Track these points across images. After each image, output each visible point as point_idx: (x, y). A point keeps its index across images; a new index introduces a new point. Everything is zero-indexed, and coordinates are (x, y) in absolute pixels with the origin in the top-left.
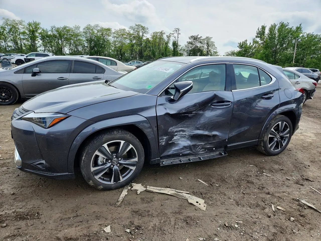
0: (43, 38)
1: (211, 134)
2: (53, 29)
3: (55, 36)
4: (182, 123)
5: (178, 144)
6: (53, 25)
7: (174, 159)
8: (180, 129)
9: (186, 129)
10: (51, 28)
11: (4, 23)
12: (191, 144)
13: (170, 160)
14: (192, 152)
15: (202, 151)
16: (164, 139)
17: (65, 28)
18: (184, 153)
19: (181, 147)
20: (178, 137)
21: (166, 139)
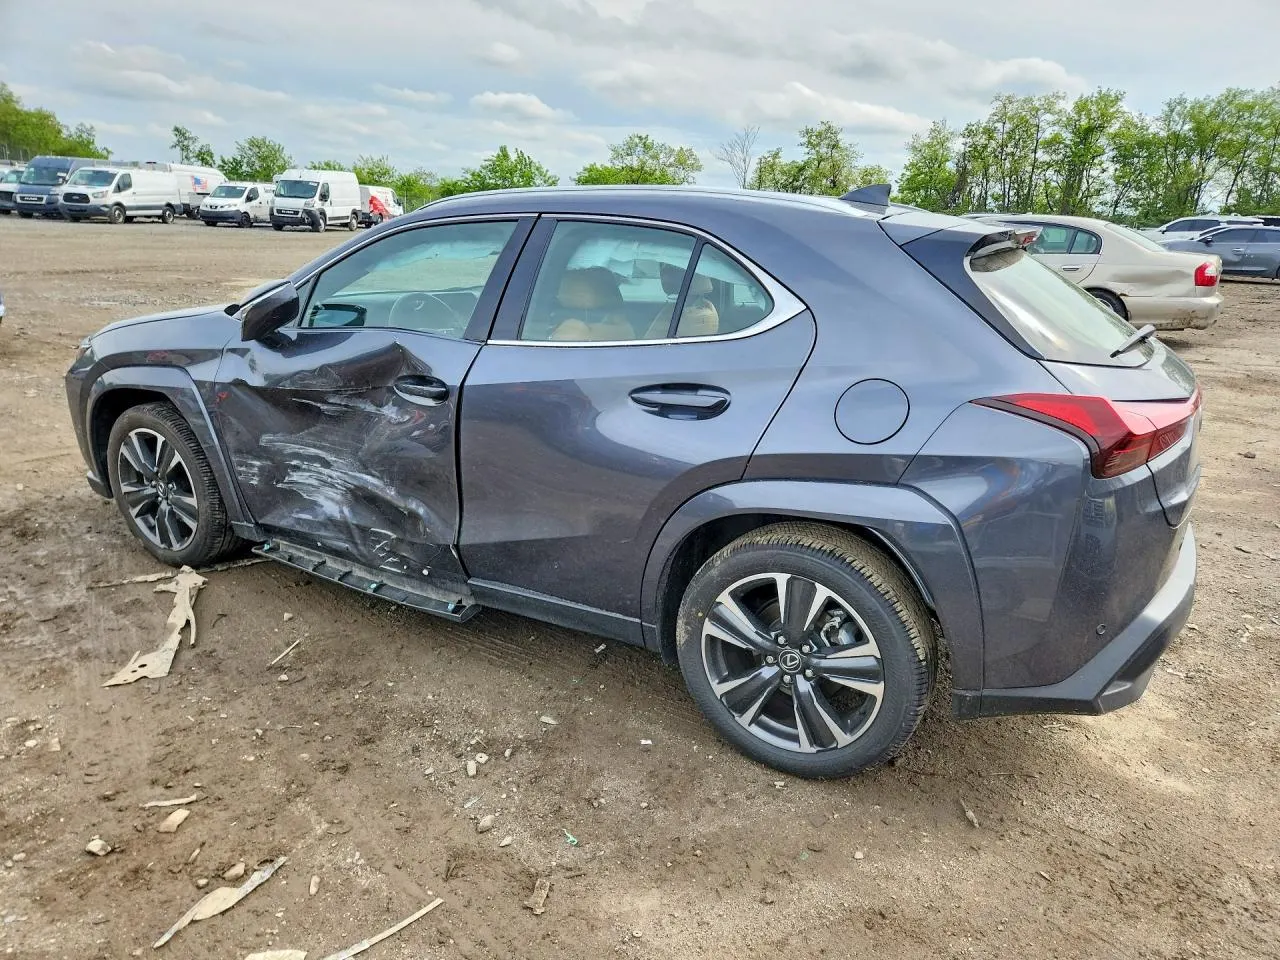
0: (1123, 157)
1: (403, 505)
2: (1172, 111)
3: (1177, 141)
4: (312, 430)
5: (315, 503)
6: (1175, 96)
7: (308, 553)
8: (313, 451)
9: (334, 459)
10: (1167, 109)
11: (994, 115)
12: (355, 522)
13: (296, 549)
14: (355, 552)
15: (393, 564)
16: (252, 466)
17: (1232, 97)
18: (329, 542)
19: (321, 518)
20: (310, 476)
21: (261, 468)
